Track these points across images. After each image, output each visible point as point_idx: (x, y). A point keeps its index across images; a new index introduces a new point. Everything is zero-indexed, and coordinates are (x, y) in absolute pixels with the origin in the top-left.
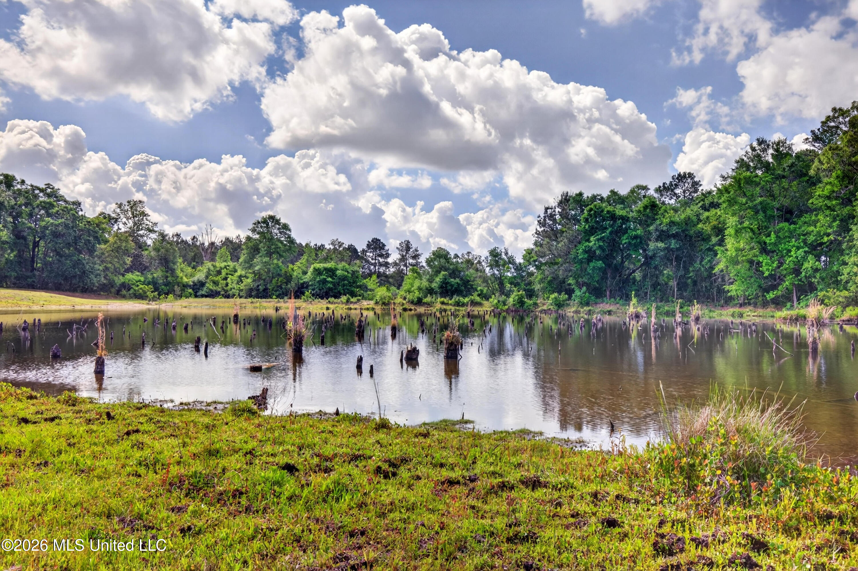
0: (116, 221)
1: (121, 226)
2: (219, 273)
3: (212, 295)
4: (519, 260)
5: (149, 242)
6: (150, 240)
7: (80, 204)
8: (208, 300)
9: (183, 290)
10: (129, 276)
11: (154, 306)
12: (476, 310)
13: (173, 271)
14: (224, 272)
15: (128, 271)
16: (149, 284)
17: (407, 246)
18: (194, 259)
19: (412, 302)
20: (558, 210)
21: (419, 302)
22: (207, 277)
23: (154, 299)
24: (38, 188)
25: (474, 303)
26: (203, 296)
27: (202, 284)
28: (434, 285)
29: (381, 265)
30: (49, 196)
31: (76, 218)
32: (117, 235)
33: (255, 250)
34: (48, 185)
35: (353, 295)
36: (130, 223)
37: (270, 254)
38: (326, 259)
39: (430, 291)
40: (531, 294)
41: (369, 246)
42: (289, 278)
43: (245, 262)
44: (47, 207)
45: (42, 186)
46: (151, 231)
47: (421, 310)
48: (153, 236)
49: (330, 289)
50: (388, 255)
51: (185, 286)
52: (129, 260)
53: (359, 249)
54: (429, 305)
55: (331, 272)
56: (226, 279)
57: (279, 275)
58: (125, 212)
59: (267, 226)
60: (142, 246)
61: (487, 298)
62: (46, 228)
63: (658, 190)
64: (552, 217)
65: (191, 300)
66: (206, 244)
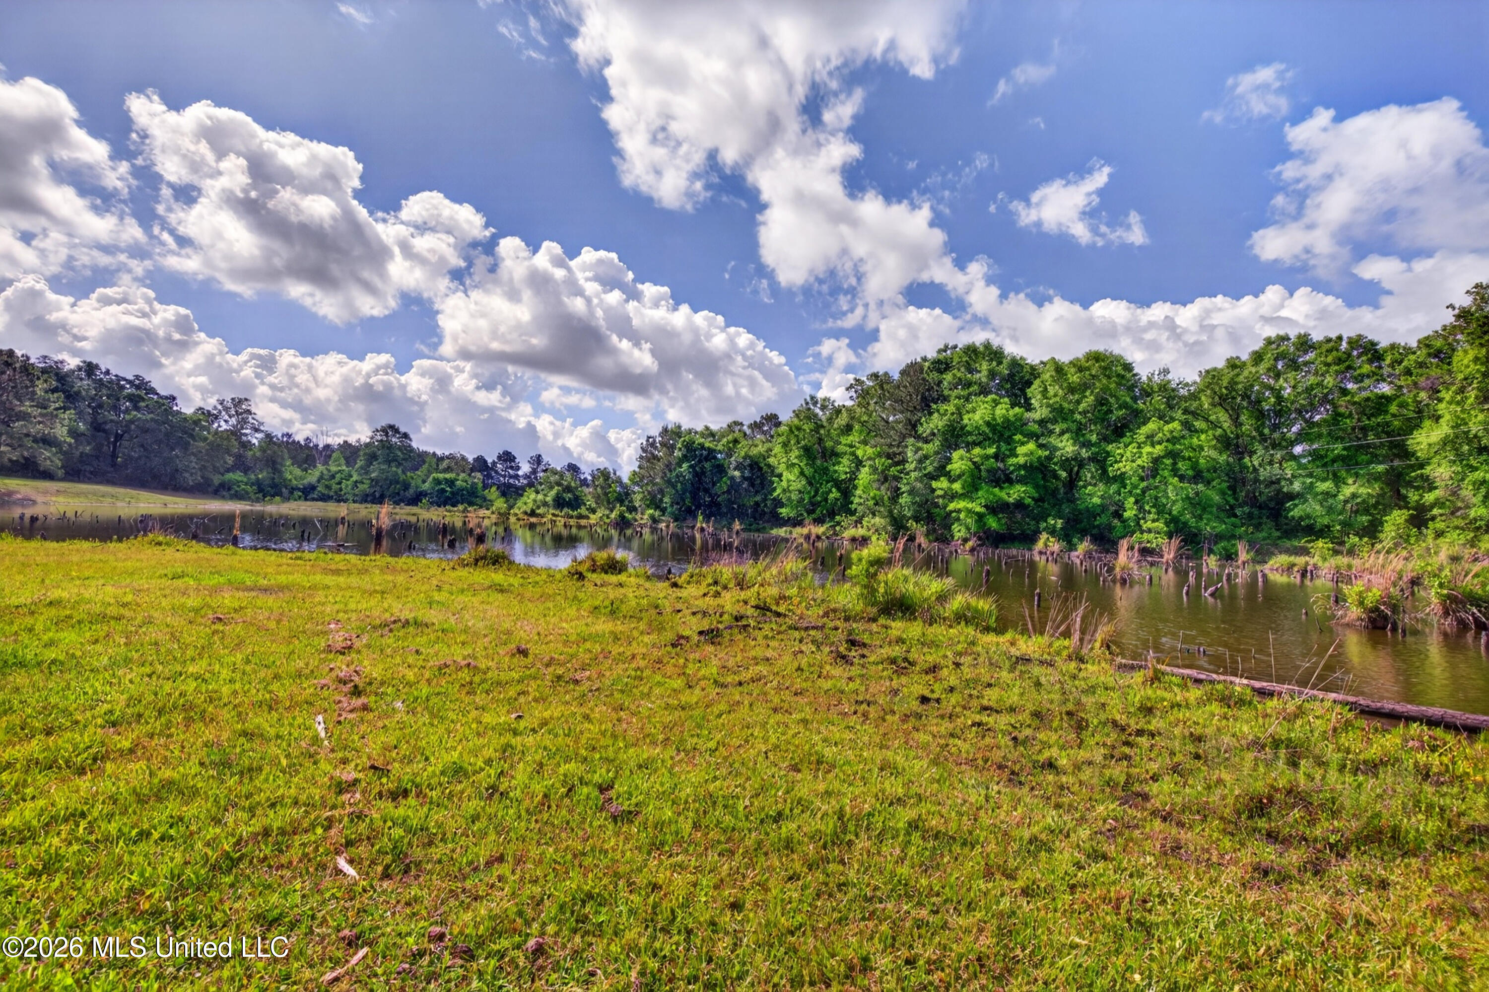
0: (216, 417)
1: (222, 423)
2: (333, 477)
3: (324, 498)
4: (626, 480)
5: (255, 441)
6: (255, 439)
7: (174, 398)
8: (320, 503)
9: (291, 493)
10: (230, 476)
11: (258, 507)
12: (583, 522)
13: (280, 472)
14: (338, 476)
15: (228, 470)
16: (252, 484)
17: (538, 460)
18: (306, 461)
19: (525, 513)
20: (658, 439)
21: (533, 513)
22: (319, 481)
23: (257, 500)
24: (124, 379)
25: (580, 517)
26: (313, 499)
27: (313, 488)
28: (548, 499)
29: (511, 477)
30: (138, 387)
31: (169, 411)
32: (216, 432)
33: (372, 457)
34: (137, 377)
35: (471, 504)
36: (233, 421)
37: (389, 462)
38: (448, 469)
39: (545, 504)
40: (632, 509)
41: (499, 457)
42: (406, 486)
43: (361, 468)
44: (134, 400)
45: (131, 378)
46: (257, 430)
47: (533, 520)
48: (260, 436)
49: (448, 498)
50: (518, 468)
51: (292, 490)
52: (230, 460)
53: (490, 461)
54: (542, 516)
55: (451, 483)
56: (340, 483)
57: (397, 482)
58: (227, 409)
59: (387, 435)
60: (247, 445)
61: (594, 511)
62: (132, 422)
63: (750, 426)
64: (653, 445)
65: (300, 503)
66: (321, 446)
